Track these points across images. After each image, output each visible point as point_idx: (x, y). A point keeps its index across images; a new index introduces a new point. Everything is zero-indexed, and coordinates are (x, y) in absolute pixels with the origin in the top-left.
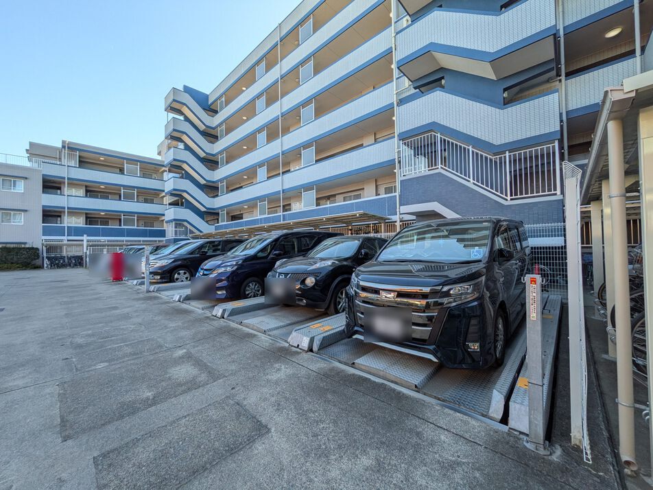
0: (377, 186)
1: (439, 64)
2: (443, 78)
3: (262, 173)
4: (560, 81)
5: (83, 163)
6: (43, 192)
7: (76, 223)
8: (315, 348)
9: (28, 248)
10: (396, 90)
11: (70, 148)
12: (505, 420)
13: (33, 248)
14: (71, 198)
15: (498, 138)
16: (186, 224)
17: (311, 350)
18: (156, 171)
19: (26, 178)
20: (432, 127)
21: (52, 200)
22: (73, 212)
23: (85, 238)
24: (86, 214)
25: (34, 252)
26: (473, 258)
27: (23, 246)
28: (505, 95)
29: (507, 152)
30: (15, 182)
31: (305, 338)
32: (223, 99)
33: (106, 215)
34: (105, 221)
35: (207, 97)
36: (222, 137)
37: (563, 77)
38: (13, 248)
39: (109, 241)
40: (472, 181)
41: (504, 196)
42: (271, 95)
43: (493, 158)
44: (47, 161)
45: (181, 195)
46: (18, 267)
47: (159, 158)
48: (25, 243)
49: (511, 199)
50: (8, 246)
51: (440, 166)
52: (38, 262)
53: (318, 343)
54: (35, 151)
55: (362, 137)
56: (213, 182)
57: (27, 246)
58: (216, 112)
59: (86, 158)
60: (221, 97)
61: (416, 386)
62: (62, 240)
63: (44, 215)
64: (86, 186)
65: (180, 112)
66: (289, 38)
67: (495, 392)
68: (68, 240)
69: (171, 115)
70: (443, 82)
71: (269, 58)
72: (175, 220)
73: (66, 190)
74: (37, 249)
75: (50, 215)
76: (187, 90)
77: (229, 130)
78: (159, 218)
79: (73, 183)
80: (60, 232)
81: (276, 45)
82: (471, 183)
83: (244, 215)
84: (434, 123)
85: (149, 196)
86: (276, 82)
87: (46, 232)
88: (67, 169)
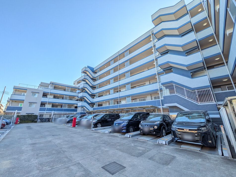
0: (151, 96)
1: (170, 65)
2: (172, 69)
3: (112, 91)
4: (206, 70)
5: (55, 88)
6: (42, 97)
7: (49, 107)
8: (167, 144)
9: (35, 115)
10: (157, 70)
11: (52, 84)
12: (223, 155)
13: (36, 115)
14: (50, 99)
15: (193, 86)
16: (84, 107)
17: (166, 144)
18: (75, 90)
19: (39, 93)
20: (172, 82)
21: (44, 100)
22: (49, 103)
23: (53, 112)
24: (52, 104)
25: (36, 117)
26: (202, 122)
27: (33, 115)
28: (191, 74)
29: (196, 90)
30: (35, 94)
31: (163, 142)
32: (99, 69)
33: (58, 104)
34: (57, 106)
35: (93, 69)
36: (98, 80)
37: (206, 69)
38: (31, 115)
39: (58, 113)
40: (187, 98)
41: (197, 102)
42: (115, 69)
43: (192, 91)
44: (45, 88)
45: (83, 98)
46: (30, 122)
47: (74, 85)
48: (34, 114)
49: (200, 103)
50: (30, 114)
51: (176, 93)
52: (36, 120)
53: (168, 143)
54: (42, 85)
55: (145, 82)
56: (94, 94)
57: (34, 115)
58: (96, 73)
59: (56, 86)
60: (98, 69)
61: (200, 151)
62: (44, 113)
63: (41, 104)
64: (54, 95)
65: (86, 73)
66: (122, 55)
67: (219, 150)
68: (46, 113)
69: (83, 74)
70: (172, 70)
71: (115, 59)
72: (81, 106)
73: (48, 96)
74: (37, 116)
75: (43, 104)
76: (88, 67)
77: (100, 78)
78: (73, 105)
79: (51, 94)
80: (44, 110)
81: (118, 56)
82: (186, 98)
83: (103, 104)
84: (172, 81)
85: (71, 98)
86: (118, 65)
87: (41, 110)
88: (50, 90)
